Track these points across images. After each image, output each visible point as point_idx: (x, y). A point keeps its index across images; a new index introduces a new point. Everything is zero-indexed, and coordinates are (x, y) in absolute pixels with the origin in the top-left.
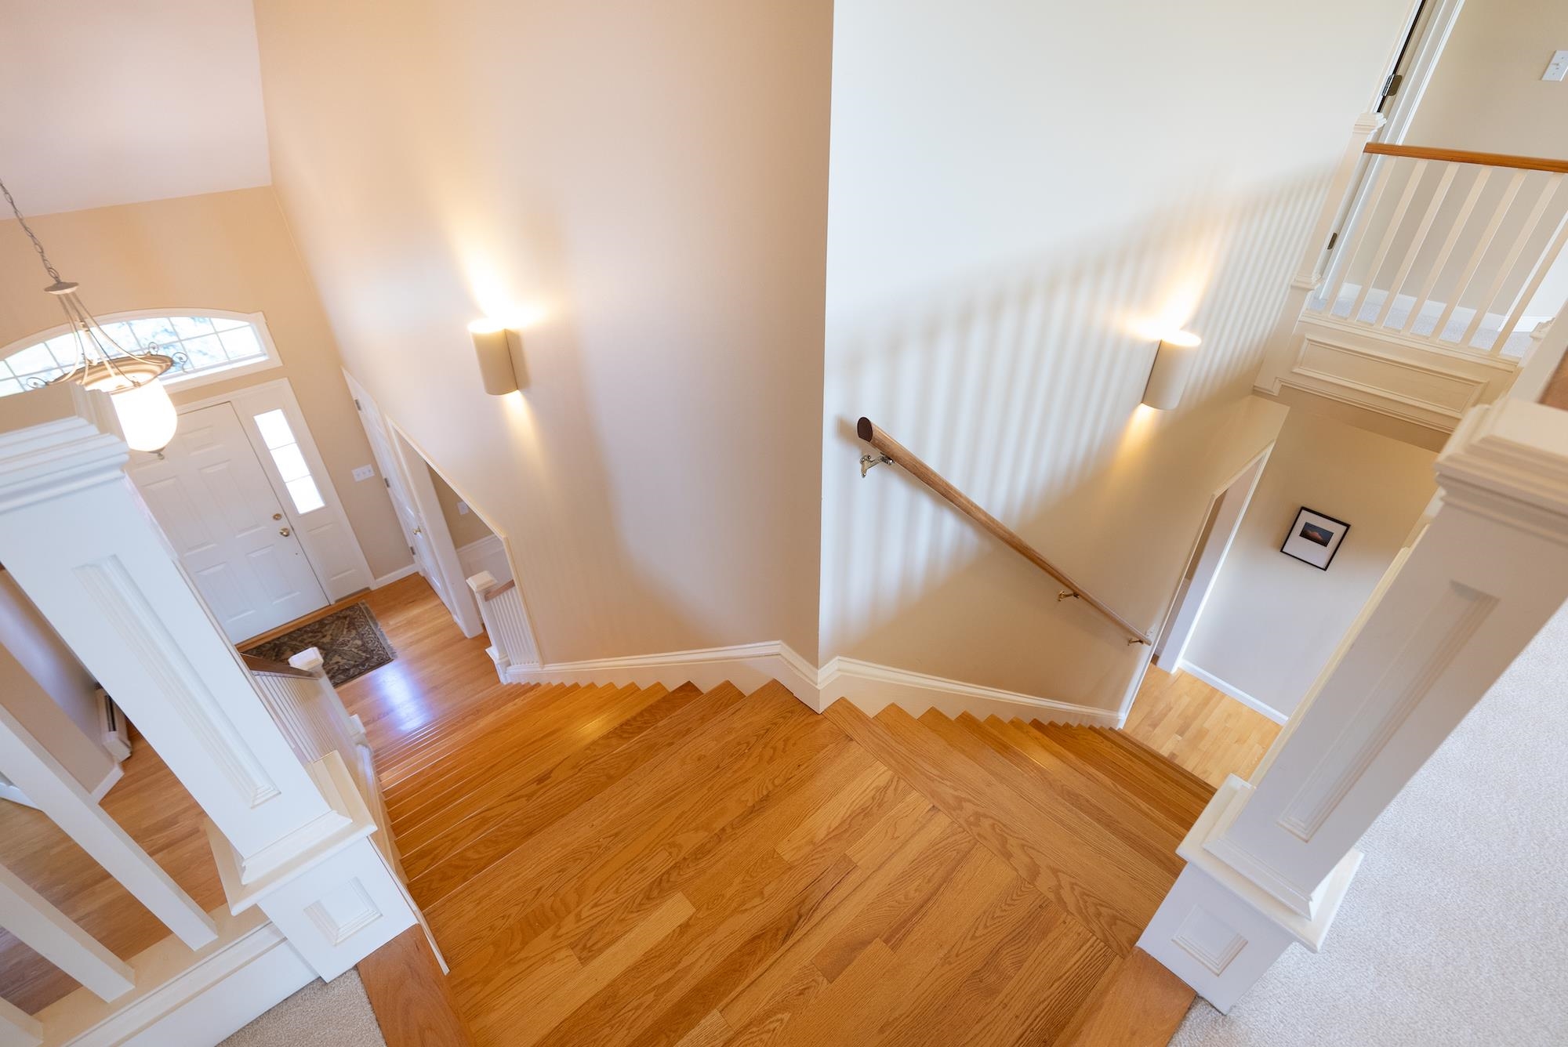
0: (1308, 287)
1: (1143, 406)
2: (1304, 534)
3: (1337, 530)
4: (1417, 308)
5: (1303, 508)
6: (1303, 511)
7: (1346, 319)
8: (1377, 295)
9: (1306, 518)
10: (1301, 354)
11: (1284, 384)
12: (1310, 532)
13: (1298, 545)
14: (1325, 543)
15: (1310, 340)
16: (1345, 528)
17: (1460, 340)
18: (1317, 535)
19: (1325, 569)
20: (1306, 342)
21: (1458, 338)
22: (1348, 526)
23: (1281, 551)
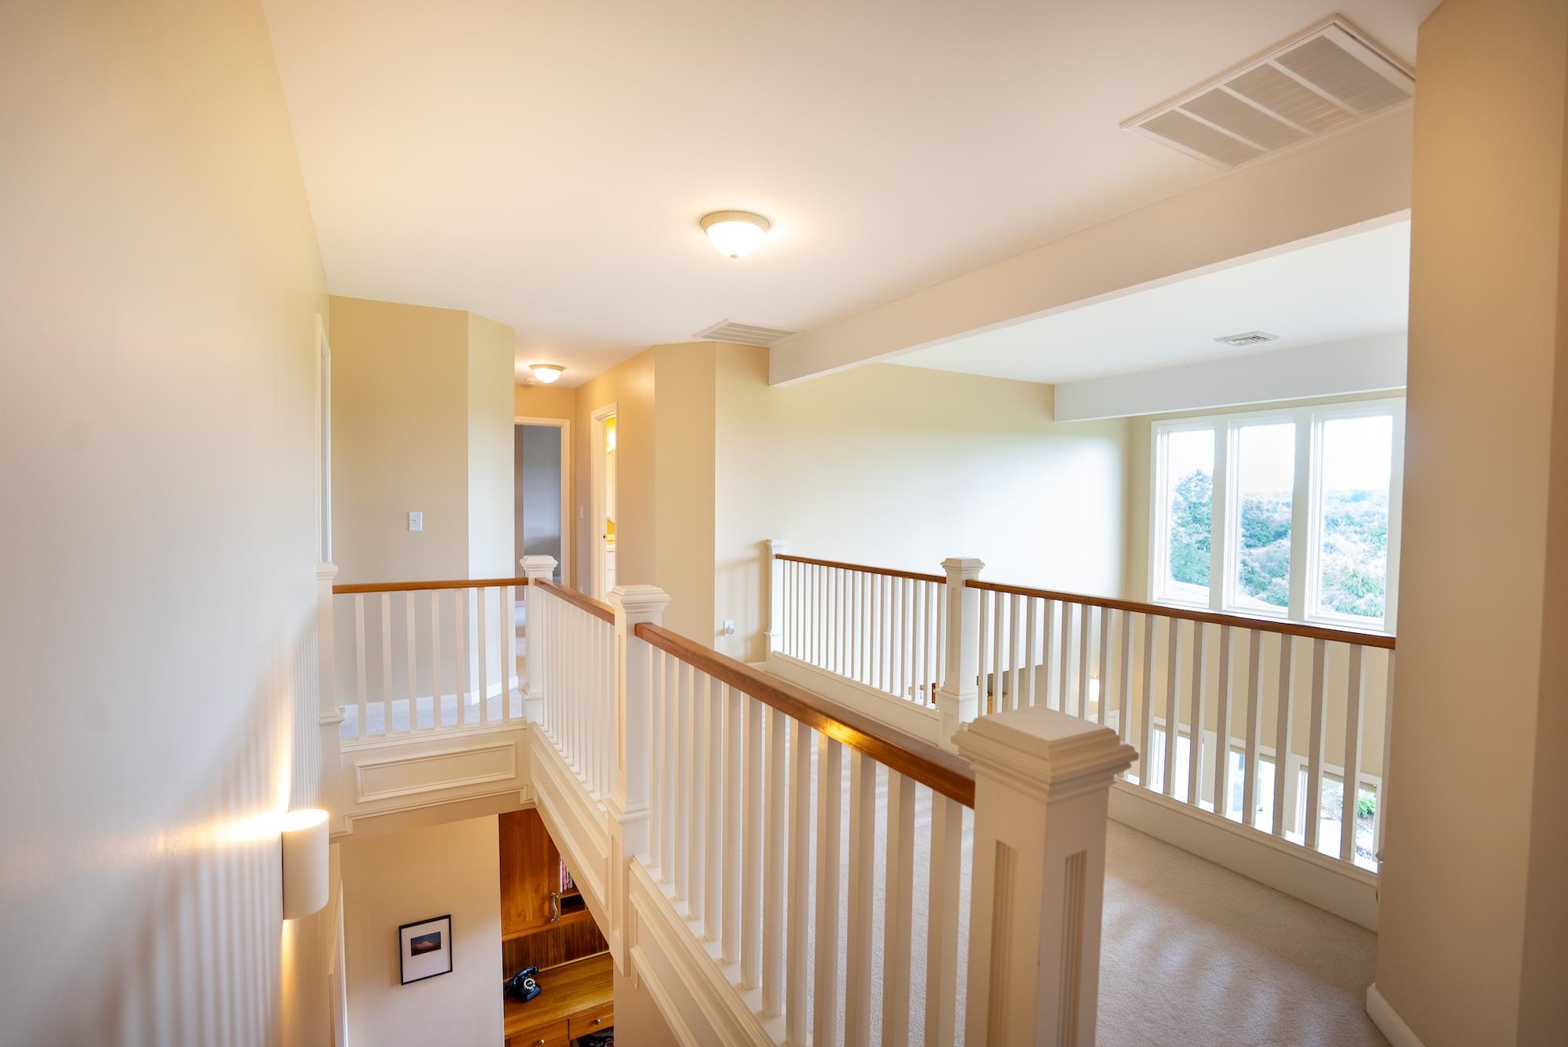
0: (339, 719)
1: (285, 921)
2: (416, 952)
3: (441, 927)
4: (413, 705)
5: (401, 927)
6: (403, 931)
7: (384, 736)
8: (375, 707)
9: (409, 934)
10: (359, 782)
11: (354, 818)
12: (419, 945)
13: (416, 966)
14: (438, 947)
15: (361, 767)
16: (447, 920)
17: (456, 720)
18: (427, 944)
19: (451, 970)
20: (358, 771)
21: (455, 721)
22: (449, 917)
23: (403, 984)
